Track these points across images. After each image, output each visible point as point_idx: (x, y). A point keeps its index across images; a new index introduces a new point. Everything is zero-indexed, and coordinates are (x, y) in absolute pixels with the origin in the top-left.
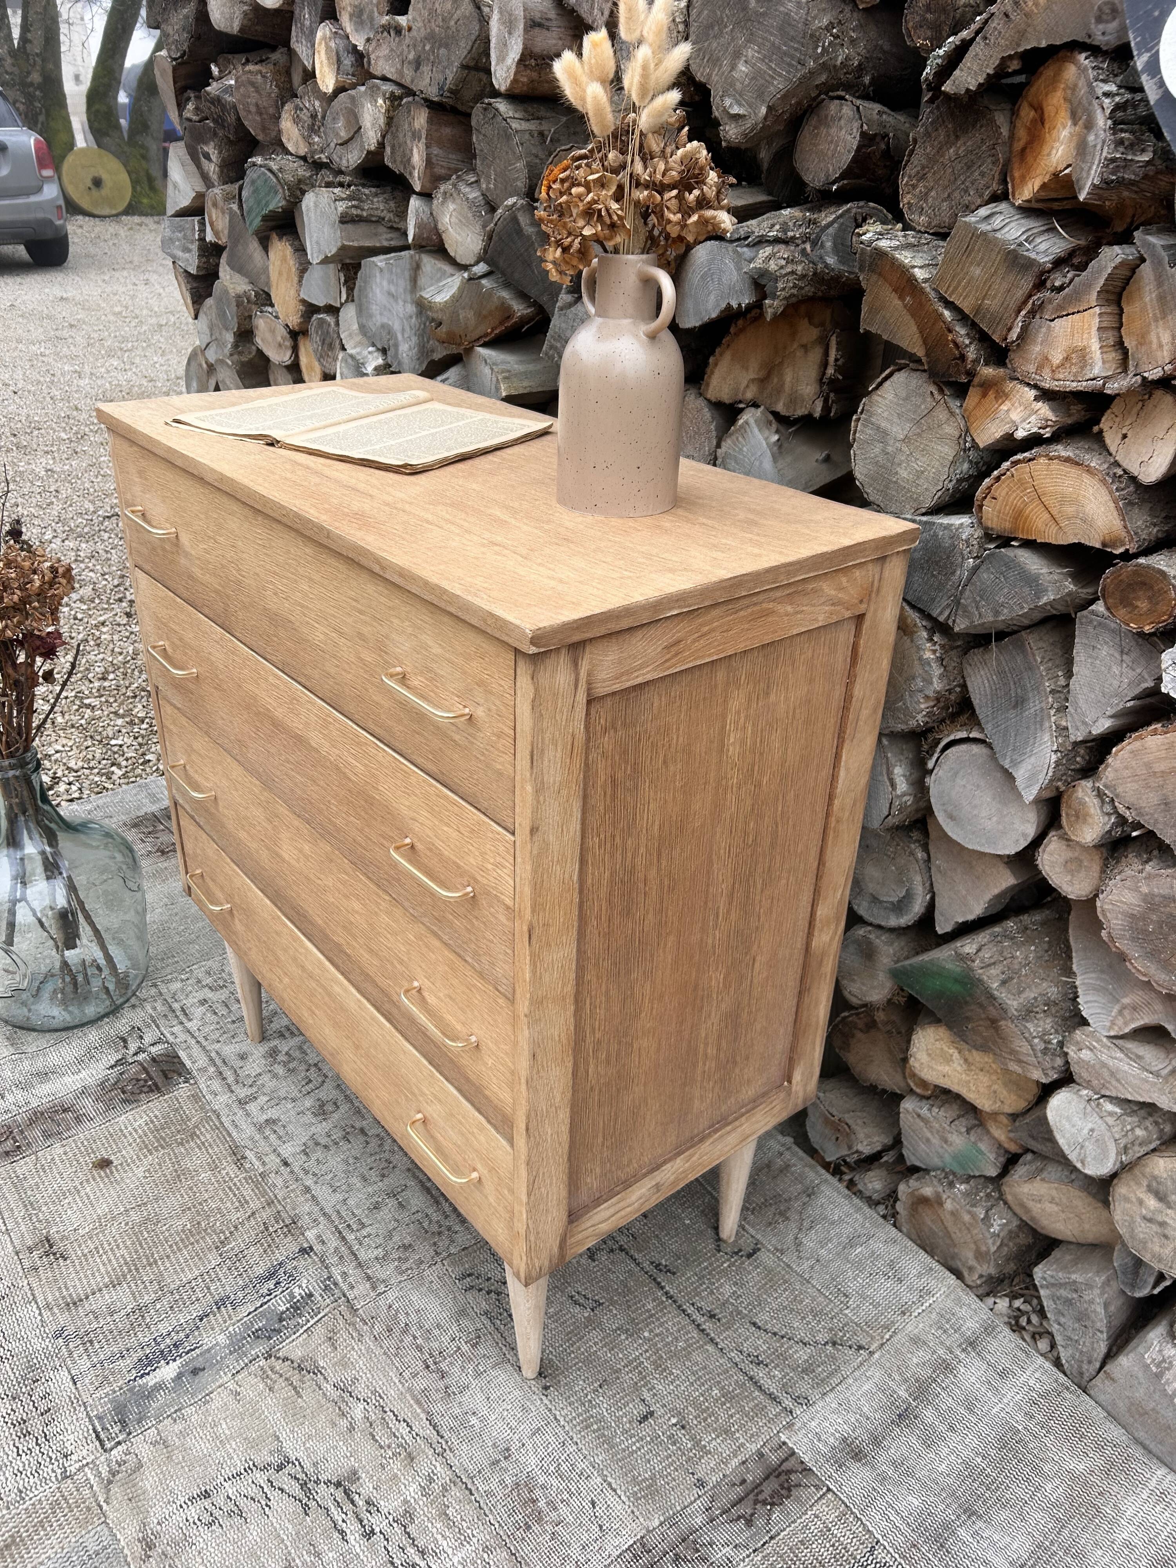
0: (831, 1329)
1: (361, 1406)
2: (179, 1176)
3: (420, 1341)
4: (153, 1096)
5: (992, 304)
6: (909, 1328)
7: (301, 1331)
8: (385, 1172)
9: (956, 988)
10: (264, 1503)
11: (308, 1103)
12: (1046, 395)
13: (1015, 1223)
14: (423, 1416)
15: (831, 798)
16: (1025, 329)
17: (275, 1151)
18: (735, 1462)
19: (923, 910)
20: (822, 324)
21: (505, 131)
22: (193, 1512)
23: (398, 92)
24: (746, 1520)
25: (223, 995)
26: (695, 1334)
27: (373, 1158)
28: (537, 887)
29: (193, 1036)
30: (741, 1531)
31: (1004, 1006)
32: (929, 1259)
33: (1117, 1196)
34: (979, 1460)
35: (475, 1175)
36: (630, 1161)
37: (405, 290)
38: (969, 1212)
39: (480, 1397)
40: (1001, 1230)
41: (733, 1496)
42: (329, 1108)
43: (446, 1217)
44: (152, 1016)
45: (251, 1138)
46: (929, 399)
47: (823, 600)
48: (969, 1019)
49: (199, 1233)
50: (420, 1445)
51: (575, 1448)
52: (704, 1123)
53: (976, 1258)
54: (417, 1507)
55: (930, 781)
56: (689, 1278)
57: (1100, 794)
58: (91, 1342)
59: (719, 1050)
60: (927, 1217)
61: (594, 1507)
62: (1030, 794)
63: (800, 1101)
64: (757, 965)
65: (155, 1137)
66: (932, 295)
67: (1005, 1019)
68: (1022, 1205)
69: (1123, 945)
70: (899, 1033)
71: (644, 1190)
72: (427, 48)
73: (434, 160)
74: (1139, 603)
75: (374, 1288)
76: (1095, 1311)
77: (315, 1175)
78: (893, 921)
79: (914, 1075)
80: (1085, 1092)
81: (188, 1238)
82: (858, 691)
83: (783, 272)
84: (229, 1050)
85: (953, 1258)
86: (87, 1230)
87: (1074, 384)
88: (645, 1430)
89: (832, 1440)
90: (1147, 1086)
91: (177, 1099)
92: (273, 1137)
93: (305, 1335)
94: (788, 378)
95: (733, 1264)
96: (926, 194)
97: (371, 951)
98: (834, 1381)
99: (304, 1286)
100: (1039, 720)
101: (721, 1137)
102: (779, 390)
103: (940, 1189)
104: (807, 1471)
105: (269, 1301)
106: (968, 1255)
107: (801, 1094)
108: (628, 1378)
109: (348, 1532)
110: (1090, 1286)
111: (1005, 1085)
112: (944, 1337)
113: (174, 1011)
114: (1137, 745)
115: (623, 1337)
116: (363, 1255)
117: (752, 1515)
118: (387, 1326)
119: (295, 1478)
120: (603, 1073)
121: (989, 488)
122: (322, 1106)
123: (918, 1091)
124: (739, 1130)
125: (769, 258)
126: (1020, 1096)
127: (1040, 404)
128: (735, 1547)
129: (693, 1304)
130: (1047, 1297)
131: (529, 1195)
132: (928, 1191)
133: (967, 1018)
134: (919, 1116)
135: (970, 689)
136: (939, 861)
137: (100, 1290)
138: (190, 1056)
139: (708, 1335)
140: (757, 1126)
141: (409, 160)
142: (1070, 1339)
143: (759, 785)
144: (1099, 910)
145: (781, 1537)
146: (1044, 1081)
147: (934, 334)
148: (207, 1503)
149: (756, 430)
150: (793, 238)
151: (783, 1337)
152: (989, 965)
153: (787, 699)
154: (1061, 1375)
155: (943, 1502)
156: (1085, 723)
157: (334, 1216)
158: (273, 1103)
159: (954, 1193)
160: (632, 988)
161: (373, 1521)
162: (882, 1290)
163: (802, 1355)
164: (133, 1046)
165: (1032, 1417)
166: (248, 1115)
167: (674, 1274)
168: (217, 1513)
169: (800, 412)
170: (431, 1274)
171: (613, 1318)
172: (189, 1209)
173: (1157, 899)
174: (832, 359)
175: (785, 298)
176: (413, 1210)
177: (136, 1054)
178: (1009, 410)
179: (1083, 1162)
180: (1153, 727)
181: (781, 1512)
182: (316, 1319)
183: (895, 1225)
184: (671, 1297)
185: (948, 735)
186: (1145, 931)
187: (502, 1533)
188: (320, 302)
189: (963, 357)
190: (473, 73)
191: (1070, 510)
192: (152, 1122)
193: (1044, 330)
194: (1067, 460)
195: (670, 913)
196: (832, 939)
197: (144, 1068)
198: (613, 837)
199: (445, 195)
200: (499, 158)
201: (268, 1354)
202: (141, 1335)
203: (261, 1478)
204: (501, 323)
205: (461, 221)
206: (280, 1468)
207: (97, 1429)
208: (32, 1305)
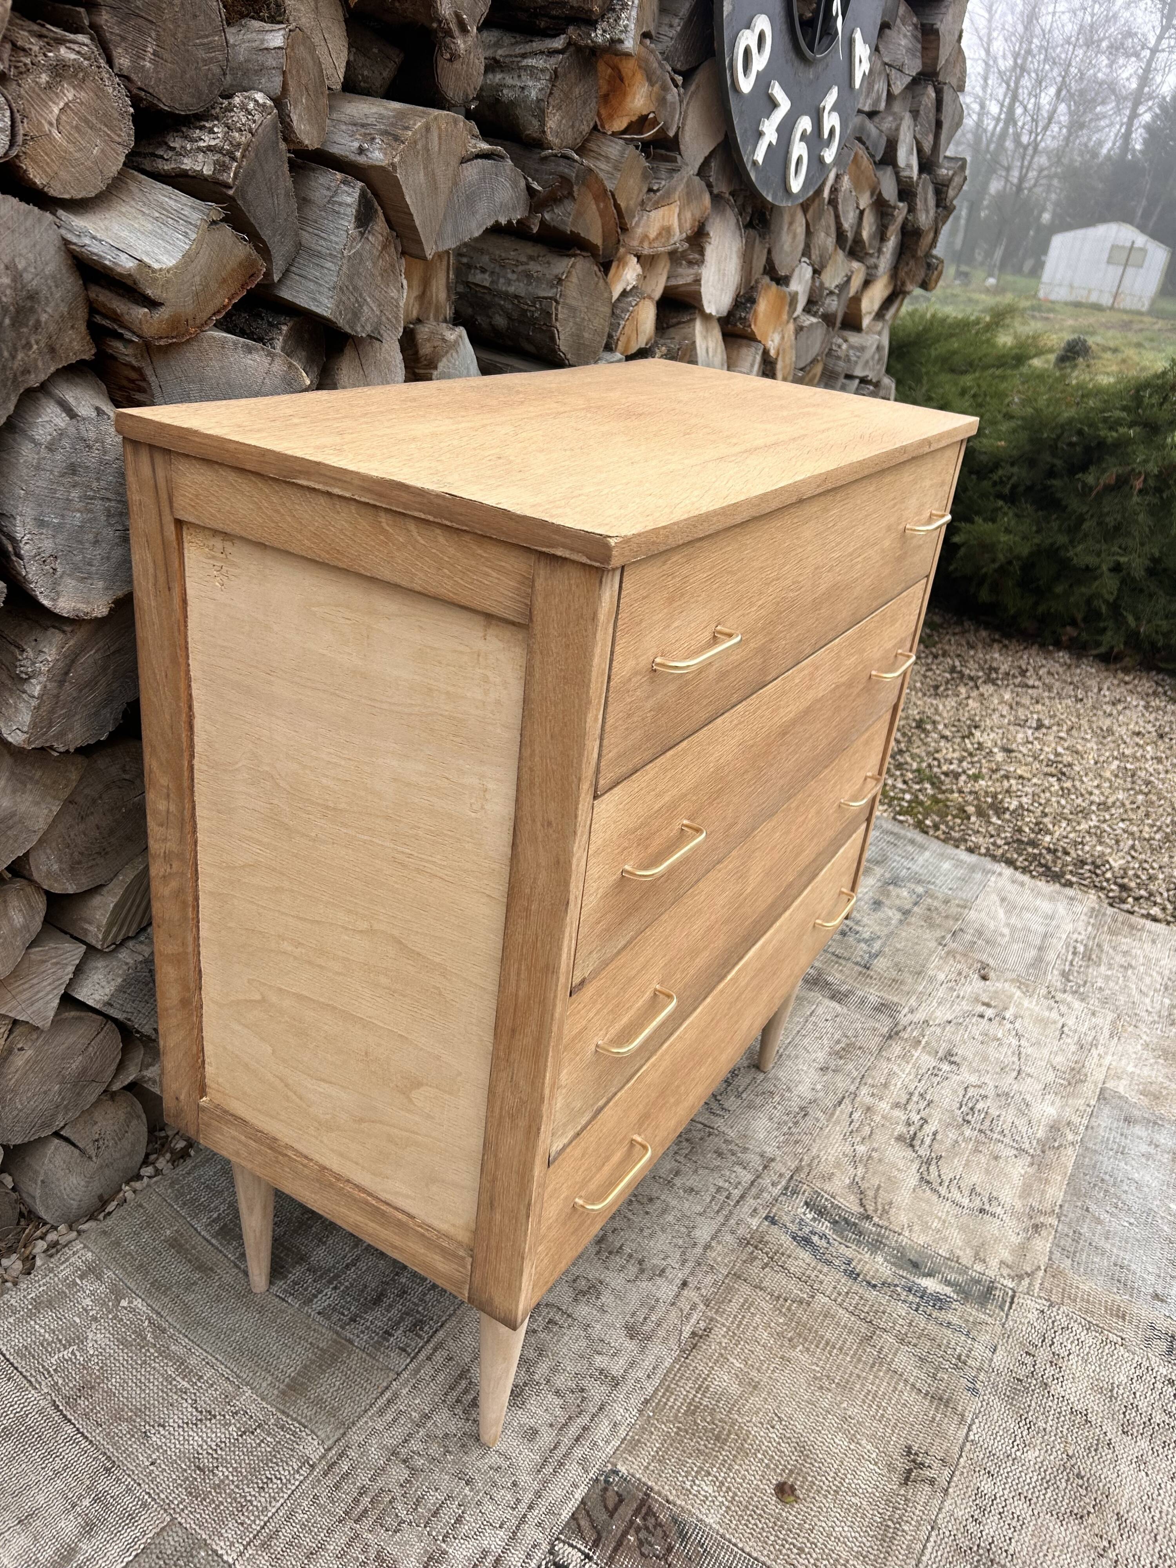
7: (837, 1200)
14: (839, 1109)
16: (638, 218)
17: (672, 1305)
46: (595, 276)
92: (655, 1317)
93: (837, 1196)
96: (560, 121)
105: (830, 1234)
116: (748, 1178)
138: (565, 1500)
158: (601, 1348)
166: (631, 1365)
178: (626, 273)
193: (645, 217)
199: (60, 70)
200: (175, 21)
201: (868, 1218)
202: (921, 1321)
203: (943, 1191)
204: (243, 286)
205: (87, 121)
206: (928, 1182)
207: (1008, 1304)
208: (971, 1437)
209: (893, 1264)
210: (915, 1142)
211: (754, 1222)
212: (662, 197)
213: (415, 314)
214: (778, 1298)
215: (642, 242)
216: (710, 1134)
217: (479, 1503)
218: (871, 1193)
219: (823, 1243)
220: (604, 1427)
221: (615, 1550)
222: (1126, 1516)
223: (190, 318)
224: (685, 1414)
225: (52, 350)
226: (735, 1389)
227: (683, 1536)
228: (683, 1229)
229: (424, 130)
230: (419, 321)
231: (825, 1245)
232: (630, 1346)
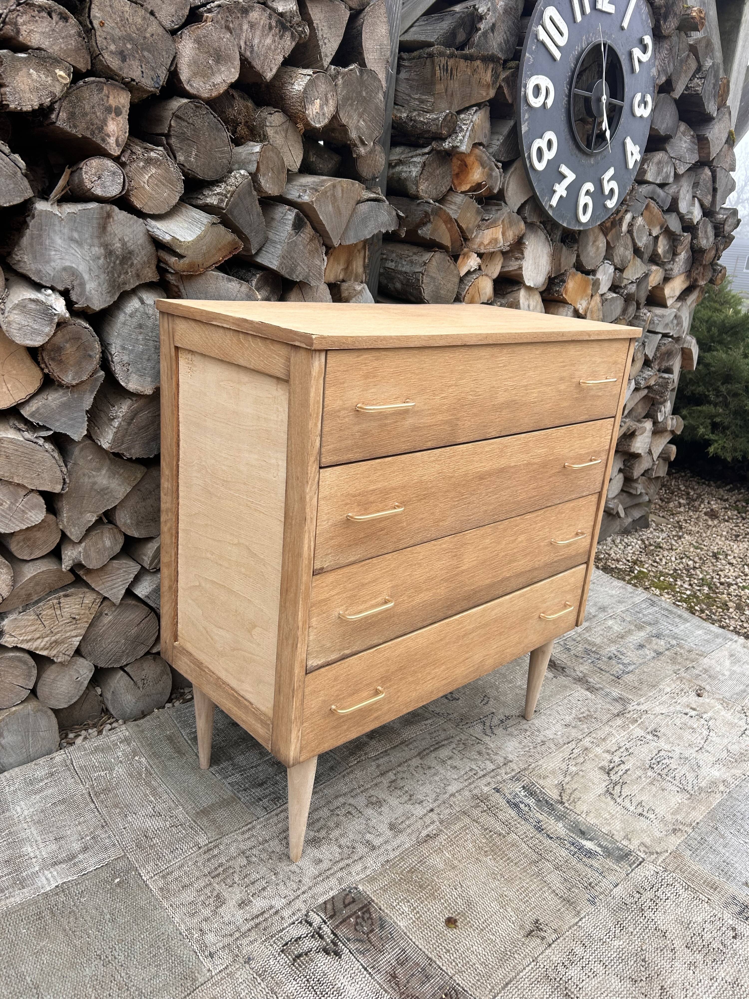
4: (374, 908)
10: (630, 797)
14: (567, 745)
16: (476, 234)
22: (651, 817)
42: (374, 800)
96: (428, 186)
102: (352, 273)
122: (371, 804)
141: (101, 128)
147: (455, 237)
148: (644, 815)
166: (386, 842)
178: (470, 262)
193: (481, 233)
199: (149, 161)
200: (205, 141)
201: (562, 803)
202: (574, 861)
203: (619, 800)
204: (230, 253)
205: (161, 182)
206: (611, 794)
207: (636, 865)
208: (580, 924)
209: (569, 830)
210: (612, 773)
211: (486, 789)
212: (491, 223)
213: (341, 277)
214: (486, 829)
215: (480, 246)
216: (478, 743)
217: (277, 884)
218: (569, 791)
219: (527, 809)
220: (359, 867)
221: (341, 923)
222: (668, 989)
223: (200, 264)
224: (408, 872)
225: (138, 276)
226: (441, 866)
227: (382, 927)
228: (443, 785)
229: (331, 187)
230: (343, 281)
231: (527, 810)
232: (389, 833)
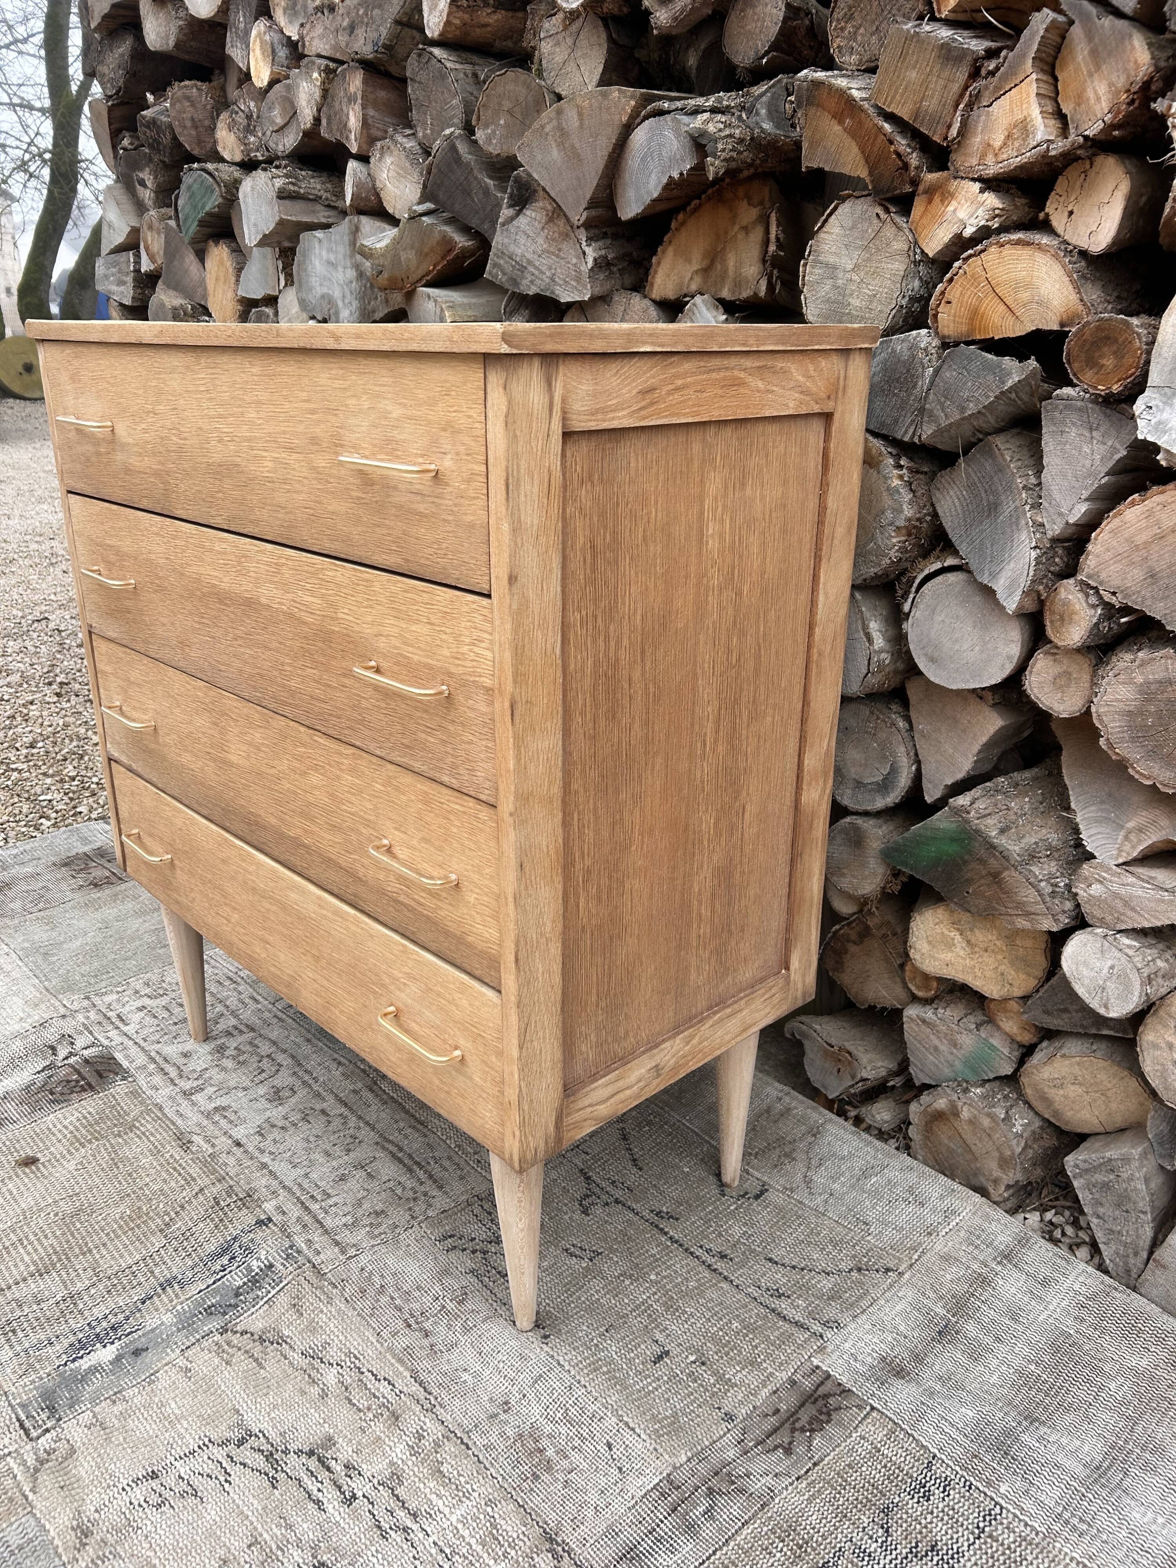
0: (854, 1256)
1: (334, 1370)
2: (116, 1164)
3: (398, 1302)
4: (85, 1095)
5: (931, 104)
6: (938, 1247)
7: (262, 1303)
8: (351, 1146)
9: (953, 849)
10: (222, 1479)
11: (261, 1090)
12: (990, 184)
13: (1037, 1123)
14: (407, 1374)
15: (811, 627)
16: (964, 124)
17: (225, 1133)
18: (765, 1392)
19: (909, 782)
20: (761, 203)
21: (440, 72)
22: (138, 1494)
23: (332, 65)
24: (784, 1448)
25: (164, 1001)
26: (707, 1274)
27: (337, 1135)
28: (519, 652)
29: (130, 1038)
30: (780, 1460)
31: (1006, 853)
32: (950, 1182)
33: (1145, 1044)
34: (1033, 1367)
35: (457, 1053)
36: (627, 1033)
37: (344, 256)
38: (989, 1115)
39: (470, 1353)
40: (1024, 1130)
41: (767, 1426)
42: (286, 1093)
43: (422, 1183)
44: (84, 1024)
45: (199, 1125)
46: (875, 221)
47: (792, 384)
48: (969, 882)
49: (139, 1218)
50: (405, 1404)
51: (583, 1390)
52: (702, 1004)
53: (1001, 1167)
54: (406, 1468)
55: (907, 627)
56: (693, 1223)
57: (1085, 586)
58: (14, 1331)
59: (713, 912)
60: (943, 1134)
61: (610, 1449)
62: (1011, 604)
63: (799, 994)
64: (747, 815)
65: (88, 1131)
66: (871, 111)
67: (1007, 869)
68: (1044, 1098)
69: (1124, 750)
70: (895, 934)
71: (643, 1070)
72: (361, 12)
73: (370, 121)
74: (1104, 361)
75: (343, 1252)
76: (1136, 1189)
77: (271, 1153)
78: (880, 803)
79: (916, 970)
80: (1099, 930)
81: (127, 1224)
82: (832, 503)
83: (723, 134)
84: (172, 1050)
85: (975, 1175)
86: (9, 1224)
87: (1019, 159)
88: (661, 1370)
89: (869, 1359)
90: (1163, 907)
91: (113, 1096)
92: (223, 1123)
93: (267, 1306)
94: (731, 263)
95: (741, 1206)
96: (855, 33)
97: (333, 827)
98: (864, 1303)
99: (263, 1257)
100: (1015, 521)
101: (721, 1020)
102: (723, 277)
103: (955, 1097)
104: (846, 1392)
105: (222, 1277)
106: (992, 1167)
107: (800, 986)
108: (636, 1322)
109: (325, 1502)
110: (1126, 1160)
111: (1012, 963)
112: (976, 1252)
113: (109, 1019)
114: (1116, 522)
115: (627, 1282)
116: (329, 1222)
117: (790, 1443)
118: (360, 1288)
119: (259, 1450)
120: (594, 911)
121: (943, 293)
122: (277, 1091)
123: (920, 994)
124: (739, 1015)
125: (707, 122)
126: (1028, 975)
127: (986, 194)
128: (776, 1475)
129: (701, 1247)
130: (1083, 1188)
131: (521, 1047)
132: (941, 1104)
133: (967, 880)
134: (924, 1021)
135: (941, 514)
136: (920, 726)
137: (25, 1280)
138: (127, 1057)
139: (720, 1274)
140: (757, 1015)
141: (346, 125)
142: (1112, 1231)
143: (739, 594)
144: (1094, 715)
145: (825, 1462)
146: (1055, 929)
147: (876, 149)
148: (154, 1484)
149: (704, 309)
150: (728, 107)
151: (803, 1269)
152: (985, 816)
153: (763, 497)
154: (1106, 1278)
155: (1001, 1409)
156: (1060, 514)
157: (295, 1188)
158: (221, 1092)
159: (970, 1098)
160: (621, 812)
161: (354, 1485)
162: (905, 1214)
163: (826, 1284)
164: (62, 1052)
165: (1083, 1320)
166: (194, 1104)
167: (677, 1219)
168: (167, 1494)
169: (745, 294)
170: (408, 1238)
171: (613, 1267)
172: (128, 1195)
173: (1153, 687)
174: (773, 236)
175: (725, 160)
176: (384, 1179)
177: (66, 1058)
178: (955, 210)
179: (1106, 1007)
180: (1130, 498)
181: (823, 1437)
182: (278, 1289)
183: (909, 1155)
184: (676, 1242)
185: (922, 570)
186: (1144, 727)
187: (506, 1486)
188: (258, 295)
189: (906, 166)
190: (406, 29)
191: (1025, 296)
192: (85, 1118)
193: (983, 118)
194: (1018, 242)
195: (656, 728)
196: (821, 797)
197: (76, 1070)
198: (595, 617)
201: (224, 1331)
203: (219, 1453)
204: (443, 258)
206: (241, 1442)
211: (268, 1206)
218: (257, 1350)
223: (404, 277)
227: (54, 1102)
232: (210, 1107)
